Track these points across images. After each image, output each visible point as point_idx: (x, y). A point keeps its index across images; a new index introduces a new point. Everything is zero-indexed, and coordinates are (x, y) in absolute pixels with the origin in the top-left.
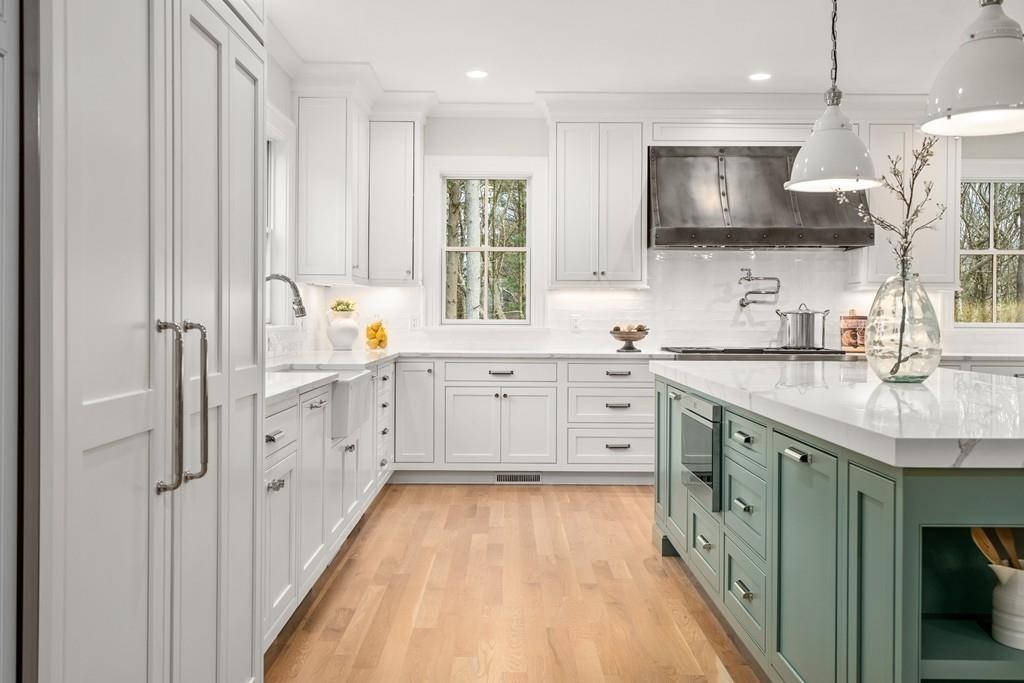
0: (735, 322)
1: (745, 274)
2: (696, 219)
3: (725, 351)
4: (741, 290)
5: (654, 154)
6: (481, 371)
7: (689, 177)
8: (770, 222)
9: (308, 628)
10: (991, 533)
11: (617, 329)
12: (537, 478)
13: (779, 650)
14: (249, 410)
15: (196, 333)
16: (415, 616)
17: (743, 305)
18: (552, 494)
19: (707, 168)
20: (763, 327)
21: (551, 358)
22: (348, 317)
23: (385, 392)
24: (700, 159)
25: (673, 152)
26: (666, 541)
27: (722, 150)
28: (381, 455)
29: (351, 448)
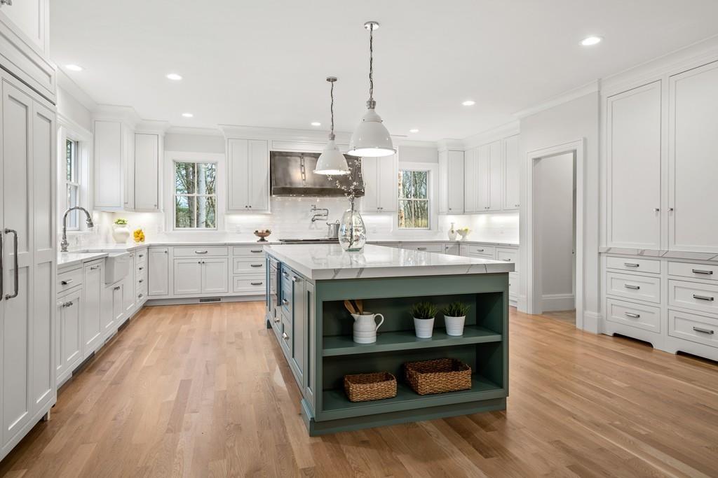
0: (310, 228)
1: (313, 207)
2: (291, 183)
3: (304, 241)
4: (312, 214)
5: (273, 154)
6: (192, 251)
7: (288, 165)
8: (322, 186)
9: (90, 371)
10: (353, 302)
11: (257, 232)
12: (220, 300)
13: (293, 357)
14: (47, 269)
15: (12, 234)
16: (145, 361)
17: (313, 221)
18: (225, 306)
19: (297, 162)
20: (321, 230)
21: (225, 245)
22: (124, 227)
23: (142, 262)
24: (293, 158)
25: (281, 154)
26: (268, 322)
27: (303, 154)
28: (138, 293)
29: (118, 288)
